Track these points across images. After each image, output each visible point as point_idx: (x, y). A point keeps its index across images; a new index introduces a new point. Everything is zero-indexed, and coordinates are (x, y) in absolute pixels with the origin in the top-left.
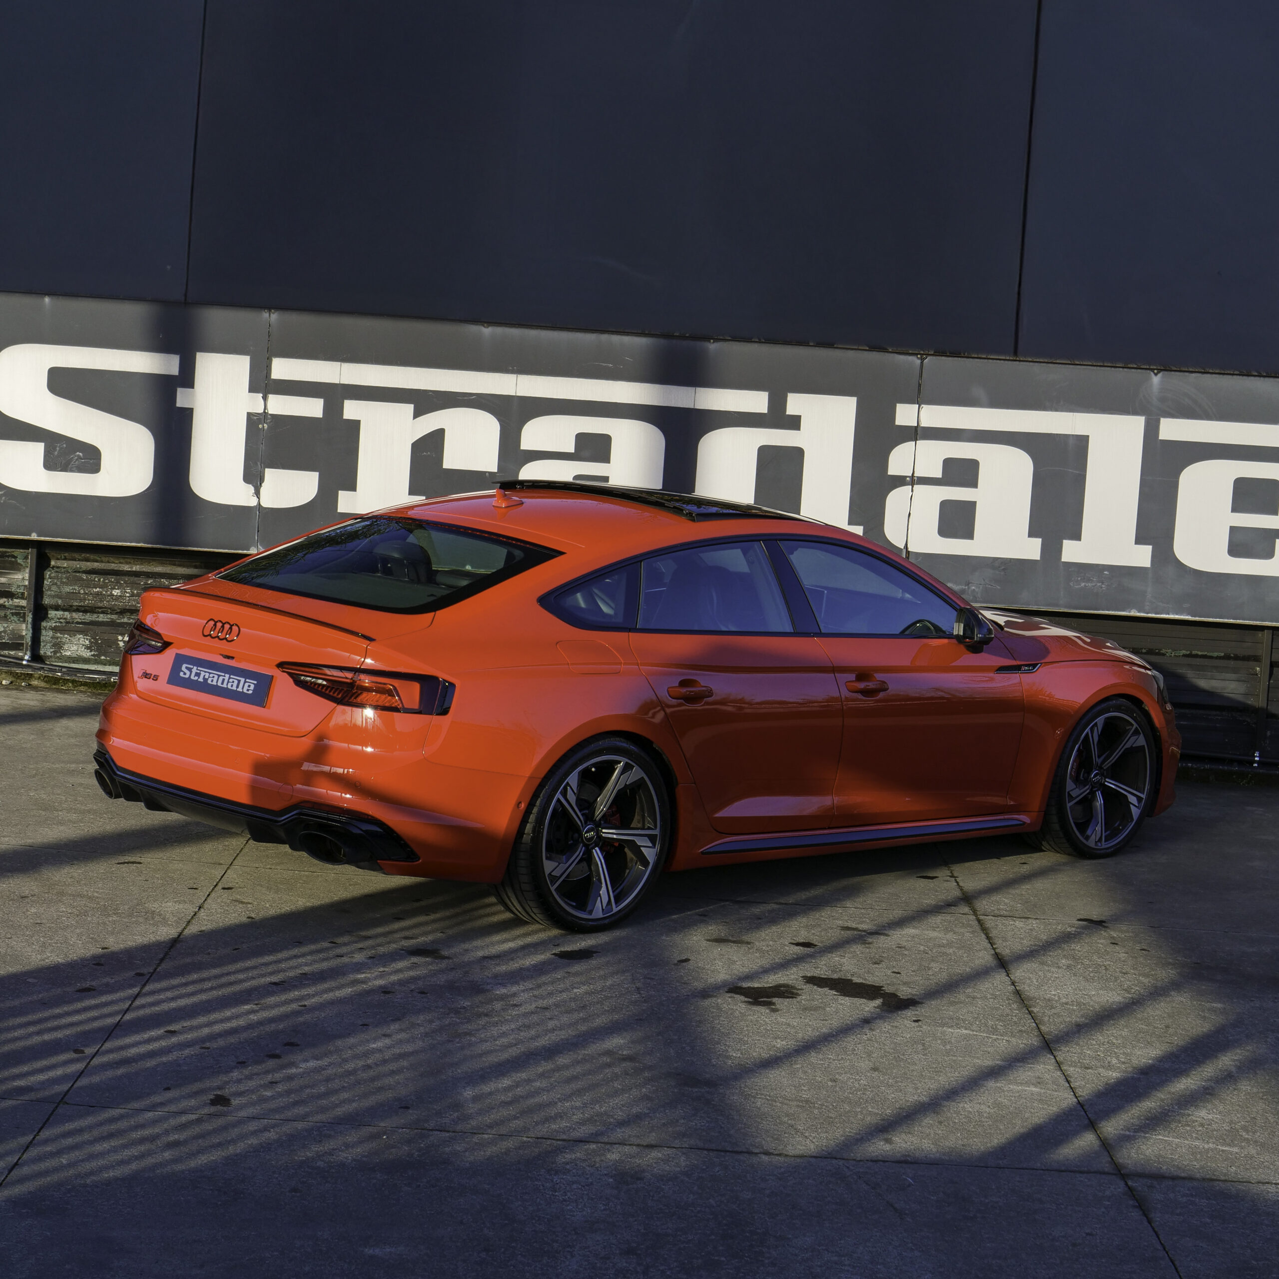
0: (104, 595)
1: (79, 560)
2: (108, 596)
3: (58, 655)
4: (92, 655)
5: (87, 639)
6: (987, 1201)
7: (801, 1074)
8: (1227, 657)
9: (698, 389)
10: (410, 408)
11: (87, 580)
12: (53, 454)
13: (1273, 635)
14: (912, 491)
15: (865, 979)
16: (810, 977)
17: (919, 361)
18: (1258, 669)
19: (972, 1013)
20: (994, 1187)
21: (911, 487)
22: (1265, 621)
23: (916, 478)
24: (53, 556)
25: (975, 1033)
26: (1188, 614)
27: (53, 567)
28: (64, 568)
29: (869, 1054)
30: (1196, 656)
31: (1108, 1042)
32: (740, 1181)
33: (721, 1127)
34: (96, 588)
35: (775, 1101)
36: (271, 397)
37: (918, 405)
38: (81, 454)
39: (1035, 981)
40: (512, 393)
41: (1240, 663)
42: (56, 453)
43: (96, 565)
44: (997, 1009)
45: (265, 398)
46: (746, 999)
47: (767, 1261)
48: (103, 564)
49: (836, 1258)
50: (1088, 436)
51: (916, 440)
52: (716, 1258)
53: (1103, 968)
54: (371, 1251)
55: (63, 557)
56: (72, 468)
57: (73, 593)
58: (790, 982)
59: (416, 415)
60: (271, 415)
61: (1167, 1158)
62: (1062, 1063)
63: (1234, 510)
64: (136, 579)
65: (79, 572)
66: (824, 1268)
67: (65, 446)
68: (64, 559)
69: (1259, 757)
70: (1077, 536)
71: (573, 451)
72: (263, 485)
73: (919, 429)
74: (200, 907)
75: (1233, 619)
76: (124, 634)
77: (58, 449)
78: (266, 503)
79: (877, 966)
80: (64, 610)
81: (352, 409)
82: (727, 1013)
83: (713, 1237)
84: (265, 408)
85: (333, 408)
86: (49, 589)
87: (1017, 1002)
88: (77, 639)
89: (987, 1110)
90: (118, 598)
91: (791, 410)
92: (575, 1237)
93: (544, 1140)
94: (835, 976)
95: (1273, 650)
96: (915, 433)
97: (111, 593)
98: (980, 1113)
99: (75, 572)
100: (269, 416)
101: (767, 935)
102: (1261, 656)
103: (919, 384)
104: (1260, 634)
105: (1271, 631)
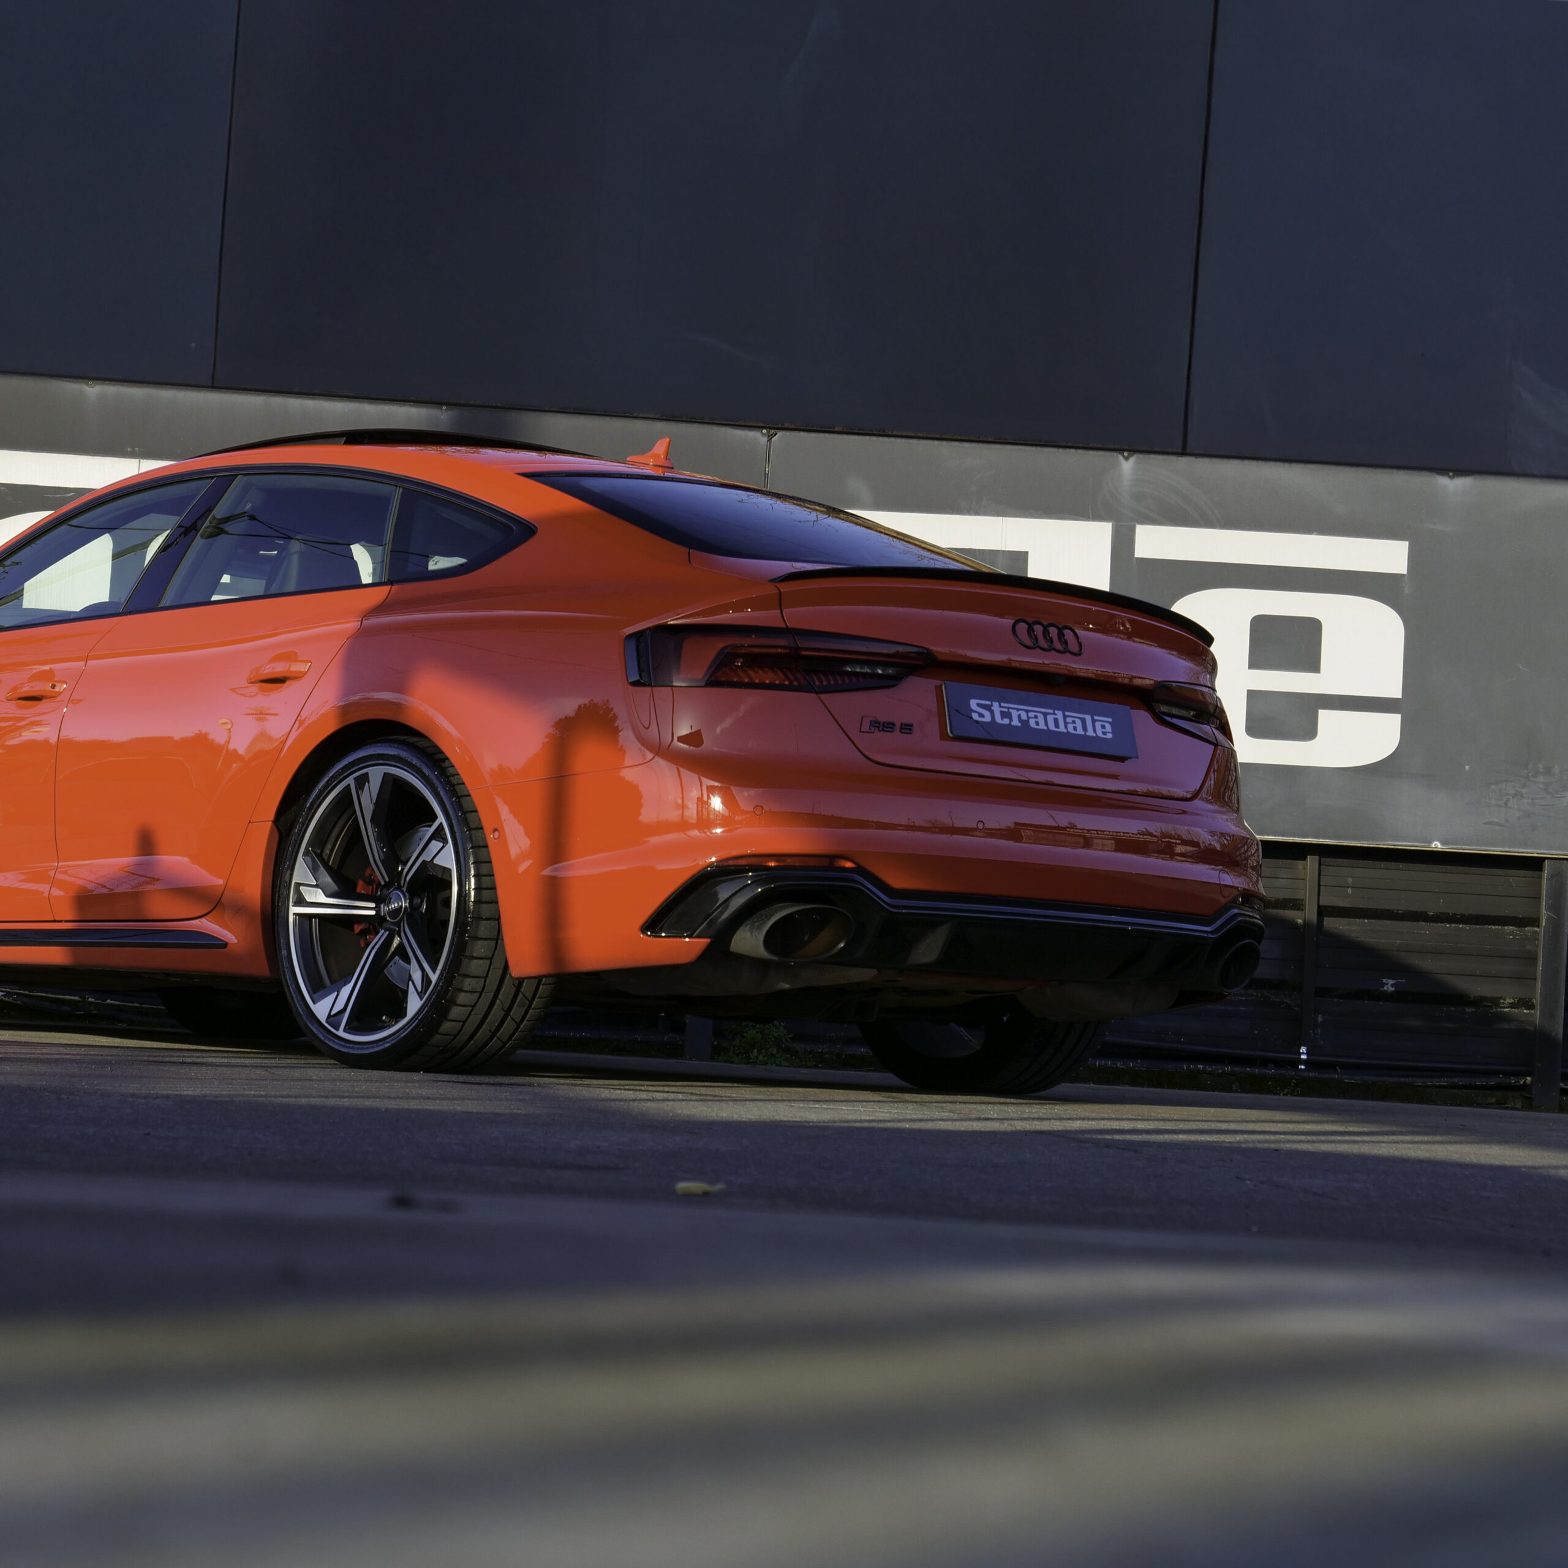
13: (1320, 865)
17: (765, 439)
18: (1300, 920)
22: (1308, 837)
41: (1272, 913)
50: (1027, 553)
63: (1254, 664)
69: (1307, 1054)
95: (1321, 887)
102: (1303, 900)
103: (765, 473)
104: (1300, 864)
105: (1317, 857)
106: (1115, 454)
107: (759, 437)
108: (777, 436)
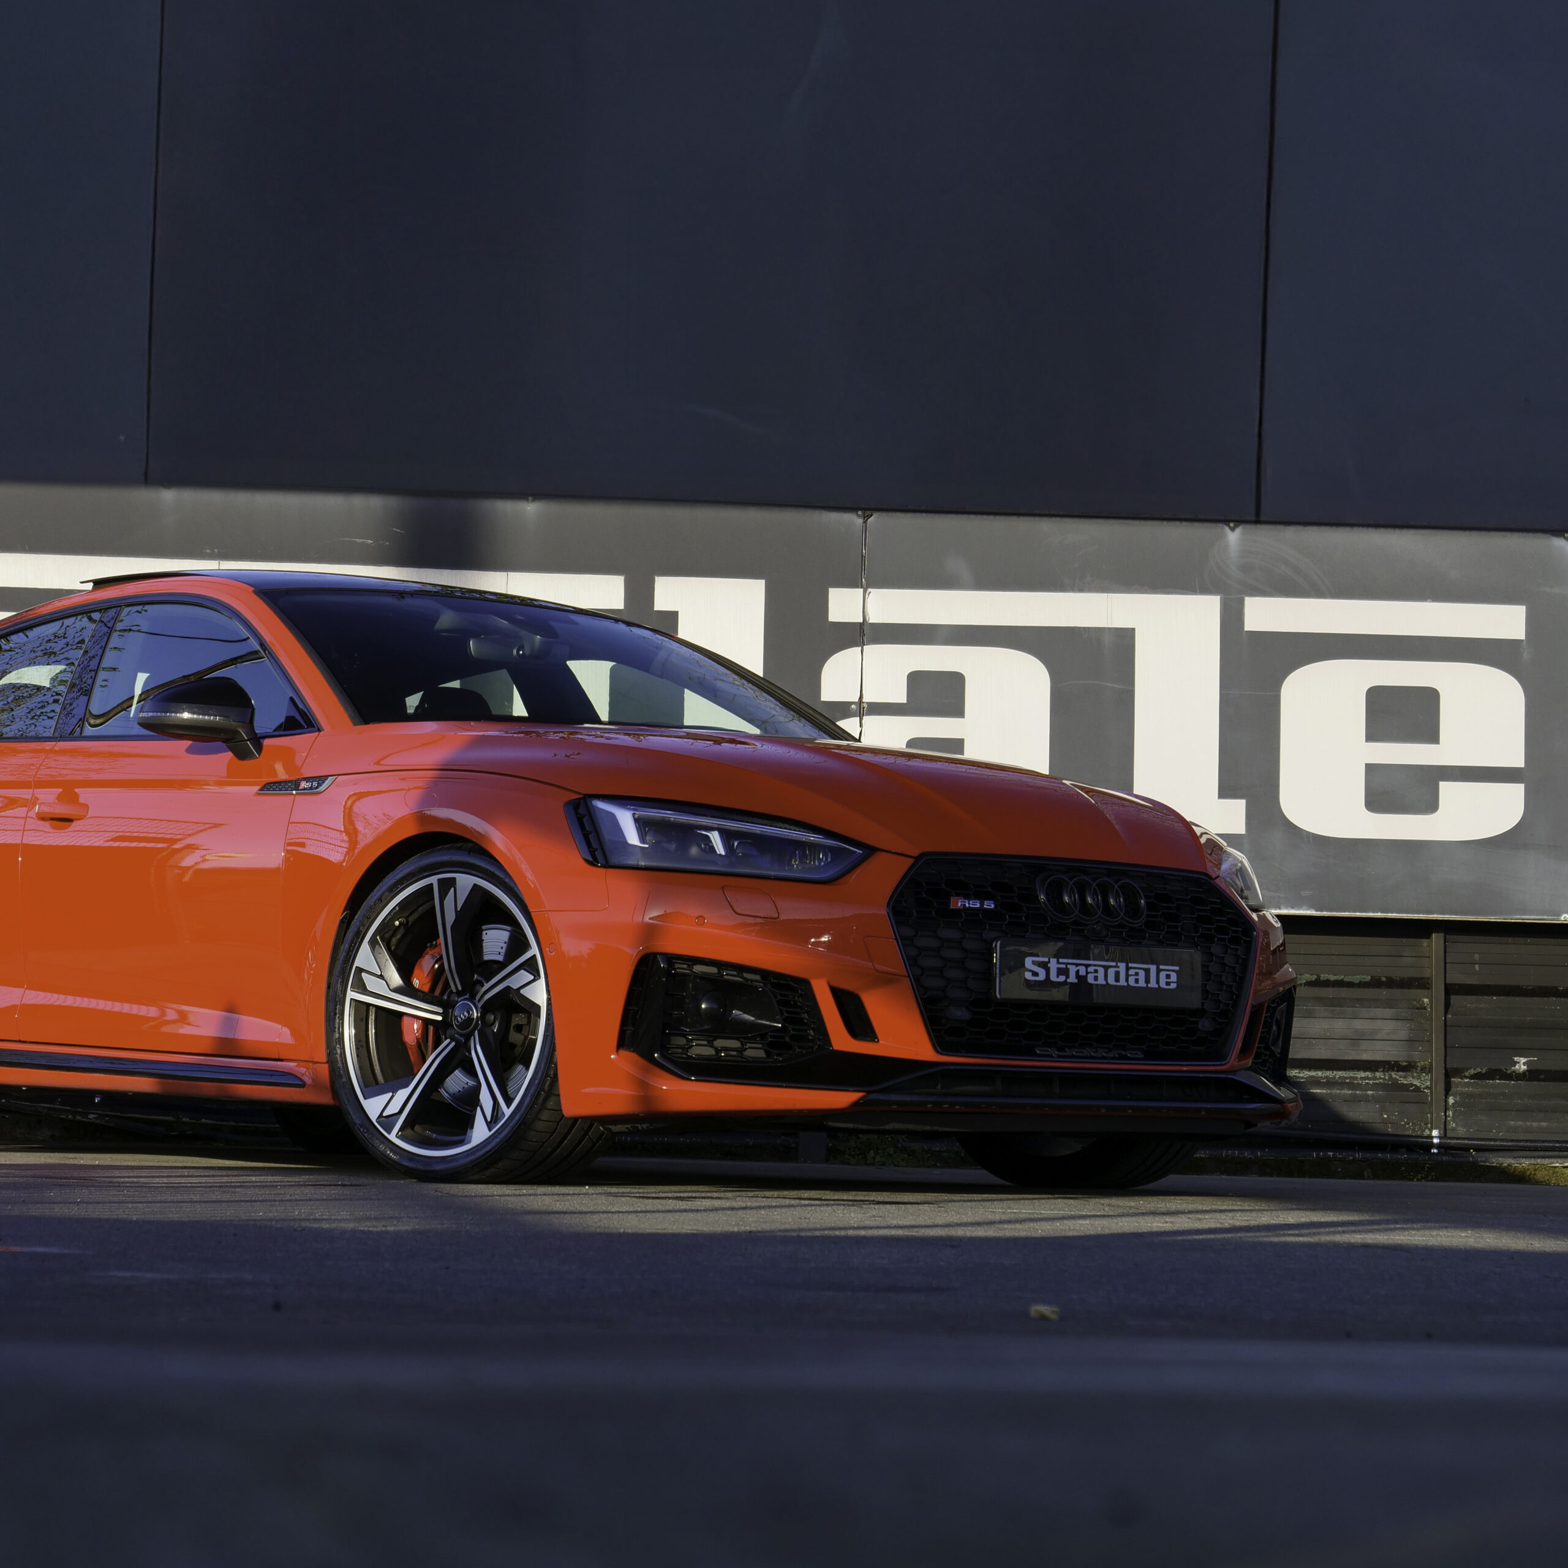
8: (1375, 983)
9: (513, 575)
13: (1445, 942)
14: (861, 725)
17: (860, 521)
18: (1426, 1000)
21: (858, 719)
22: (1433, 914)
23: (865, 705)
26: (1310, 907)
30: (1327, 984)
37: (862, 589)
41: (1397, 993)
50: (1133, 629)
51: (862, 644)
63: (1370, 737)
69: (1439, 1137)
73: (866, 628)
75: (1382, 912)
91: (661, 604)
95: (1447, 965)
96: (860, 634)
102: (1429, 978)
103: (862, 556)
104: (1425, 942)
105: (1442, 934)
106: (1221, 525)
107: (855, 520)
108: (872, 518)
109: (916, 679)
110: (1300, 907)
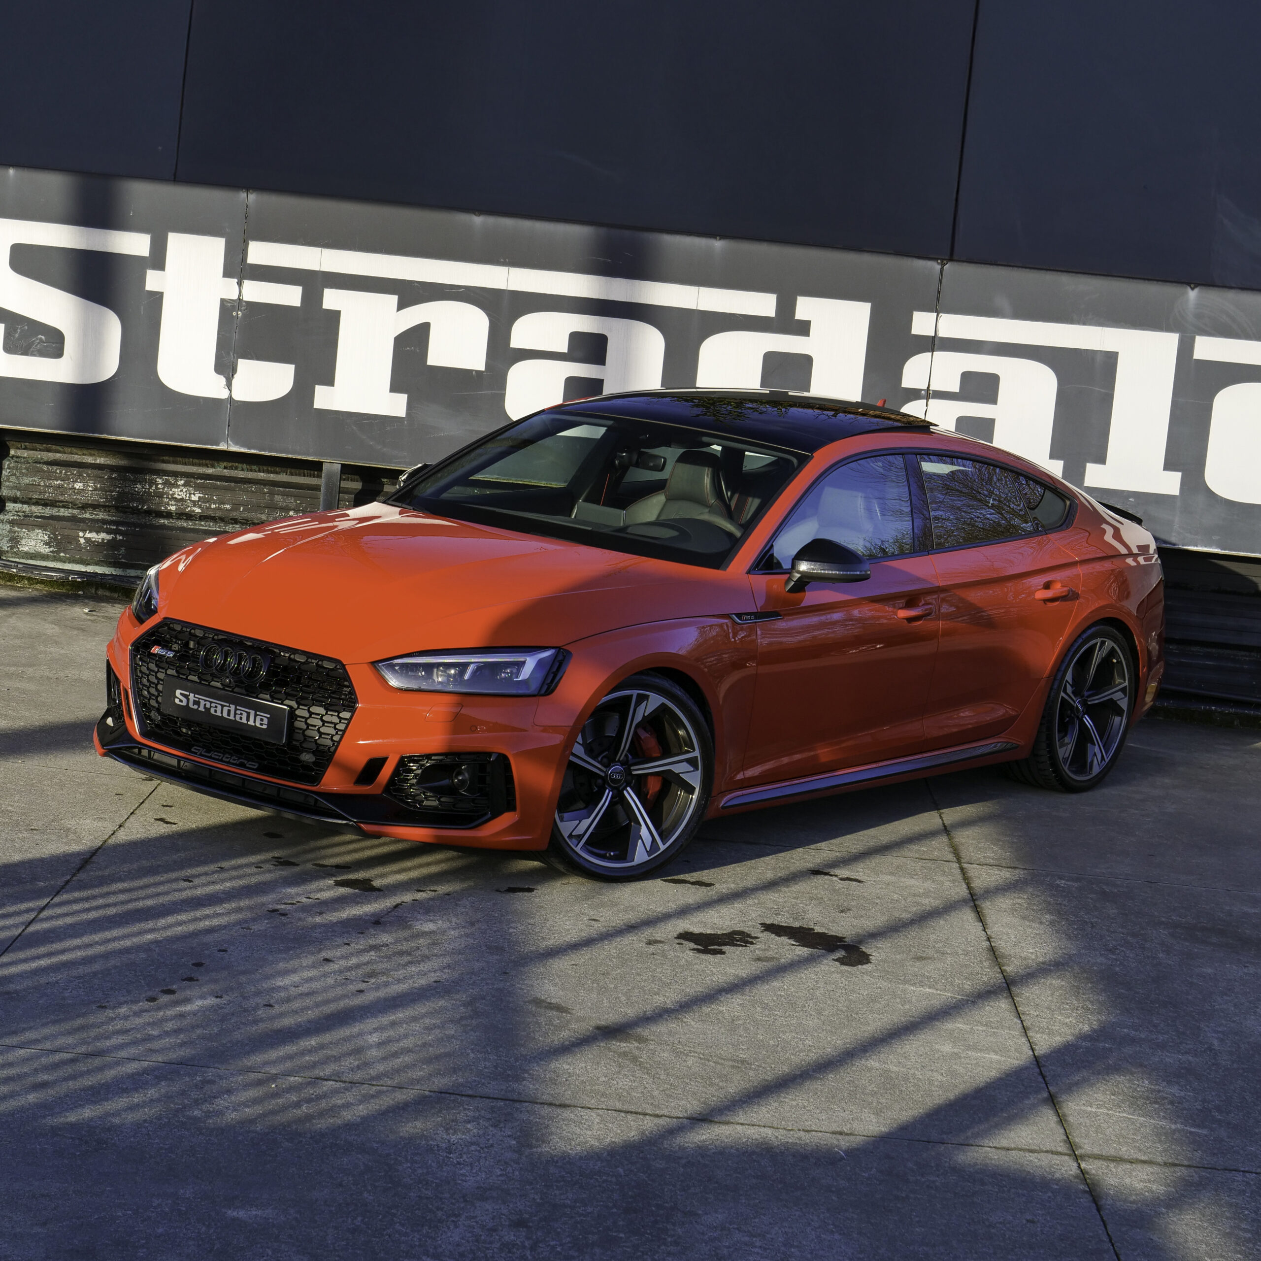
0: (66, 488)
1: (40, 450)
2: (70, 489)
3: (15, 550)
4: (51, 552)
5: (46, 535)
6: (923, 1180)
7: (741, 1031)
9: (702, 289)
10: (394, 299)
11: (48, 472)
12: (14, 337)
14: (927, 405)
15: (829, 929)
16: (769, 925)
17: (939, 267)
19: (939, 970)
20: (933, 1165)
21: (925, 401)
23: (931, 392)
24: (13, 445)
25: (939, 992)
26: (1218, 547)
27: (13, 457)
28: (24, 458)
29: (819, 1012)
31: (1083, 1008)
32: (655, 1148)
33: (645, 1088)
34: (57, 480)
35: (709, 1060)
36: (247, 283)
37: (936, 314)
38: (43, 337)
39: (1013, 937)
40: (503, 287)
42: (17, 335)
43: (58, 456)
44: (966, 966)
45: (240, 284)
46: (696, 947)
47: (669, 1239)
48: (66, 455)
49: (747, 1239)
50: (1117, 353)
51: (933, 350)
52: (614, 1234)
53: (1090, 925)
54: (235, 1214)
55: (23, 447)
56: (33, 351)
57: (33, 485)
58: (746, 930)
59: (401, 306)
60: (246, 302)
61: (1129, 1138)
62: (1029, 1029)
64: (100, 472)
65: (40, 463)
66: (732, 1250)
67: (26, 328)
68: (24, 449)
70: (1101, 459)
71: (566, 351)
72: (235, 376)
73: (936, 340)
74: (120, 826)
76: (86, 531)
77: (19, 331)
78: (238, 396)
79: (843, 914)
80: (23, 503)
81: (332, 299)
82: (672, 961)
83: (615, 1210)
84: (240, 294)
85: (312, 297)
86: (8, 480)
87: (990, 960)
88: (35, 534)
89: (940, 1078)
90: (80, 492)
91: (800, 315)
92: (462, 1205)
93: (448, 1095)
94: (796, 924)
96: (932, 344)
97: (73, 486)
98: (931, 1082)
99: (35, 462)
100: (244, 304)
101: (730, 877)
103: (938, 291)
106: (1185, 286)
107: (936, 266)
108: (947, 265)
109: (967, 377)
110: (1210, 546)
